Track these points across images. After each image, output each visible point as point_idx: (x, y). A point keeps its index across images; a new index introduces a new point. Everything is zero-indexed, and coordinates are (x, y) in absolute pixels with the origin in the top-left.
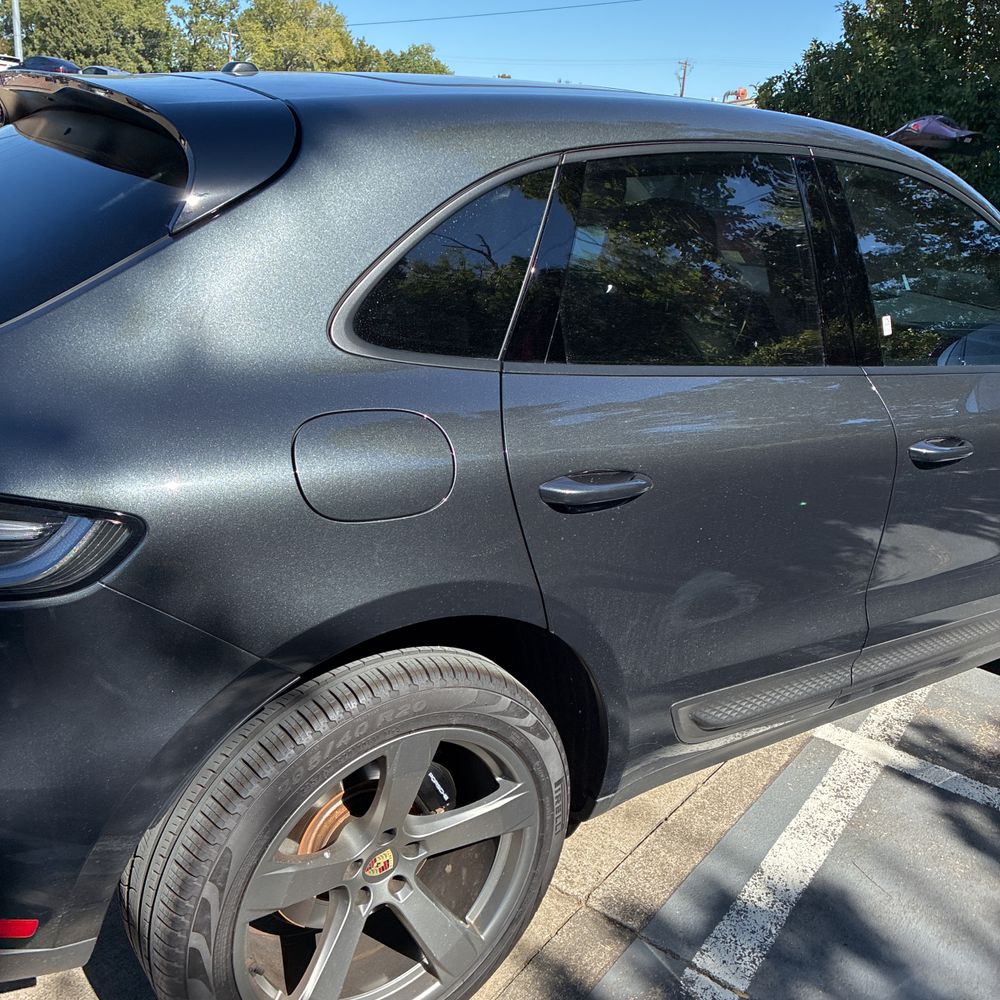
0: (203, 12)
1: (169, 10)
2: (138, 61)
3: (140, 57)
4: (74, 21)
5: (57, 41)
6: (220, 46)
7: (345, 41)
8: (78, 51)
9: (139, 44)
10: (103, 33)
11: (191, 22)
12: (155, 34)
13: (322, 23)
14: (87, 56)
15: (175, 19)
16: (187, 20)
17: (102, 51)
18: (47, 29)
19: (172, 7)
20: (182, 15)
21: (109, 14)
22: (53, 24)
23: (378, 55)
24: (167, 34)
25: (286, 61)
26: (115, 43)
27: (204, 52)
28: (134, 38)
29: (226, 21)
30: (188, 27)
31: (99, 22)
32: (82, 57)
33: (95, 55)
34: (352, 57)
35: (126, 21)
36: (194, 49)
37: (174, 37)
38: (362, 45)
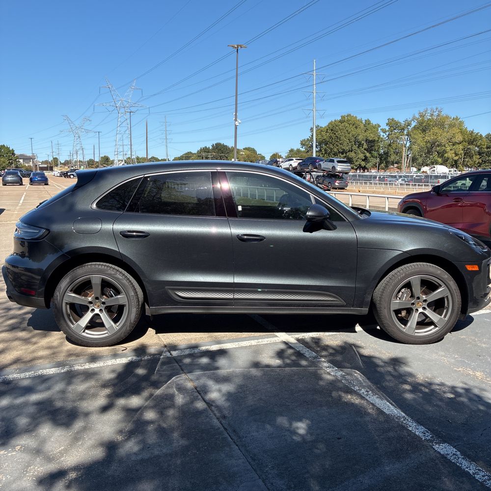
0: (395, 129)
1: (379, 130)
2: (364, 153)
3: (366, 152)
4: (338, 140)
5: (331, 149)
6: (402, 142)
7: (463, 132)
8: (339, 152)
9: (365, 146)
10: (350, 144)
11: (389, 134)
12: (373, 141)
13: (451, 126)
14: (342, 154)
15: (382, 134)
16: (387, 134)
17: (349, 151)
18: (328, 145)
19: (381, 129)
20: (385, 132)
21: (353, 136)
22: (330, 143)
23: (481, 136)
24: (378, 141)
25: (432, 145)
26: (355, 147)
27: (394, 146)
28: (363, 144)
29: (405, 132)
30: (387, 136)
31: (349, 139)
32: (341, 155)
33: (346, 153)
34: (467, 139)
35: (360, 138)
36: (390, 145)
37: (382, 141)
38: (472, 132)
